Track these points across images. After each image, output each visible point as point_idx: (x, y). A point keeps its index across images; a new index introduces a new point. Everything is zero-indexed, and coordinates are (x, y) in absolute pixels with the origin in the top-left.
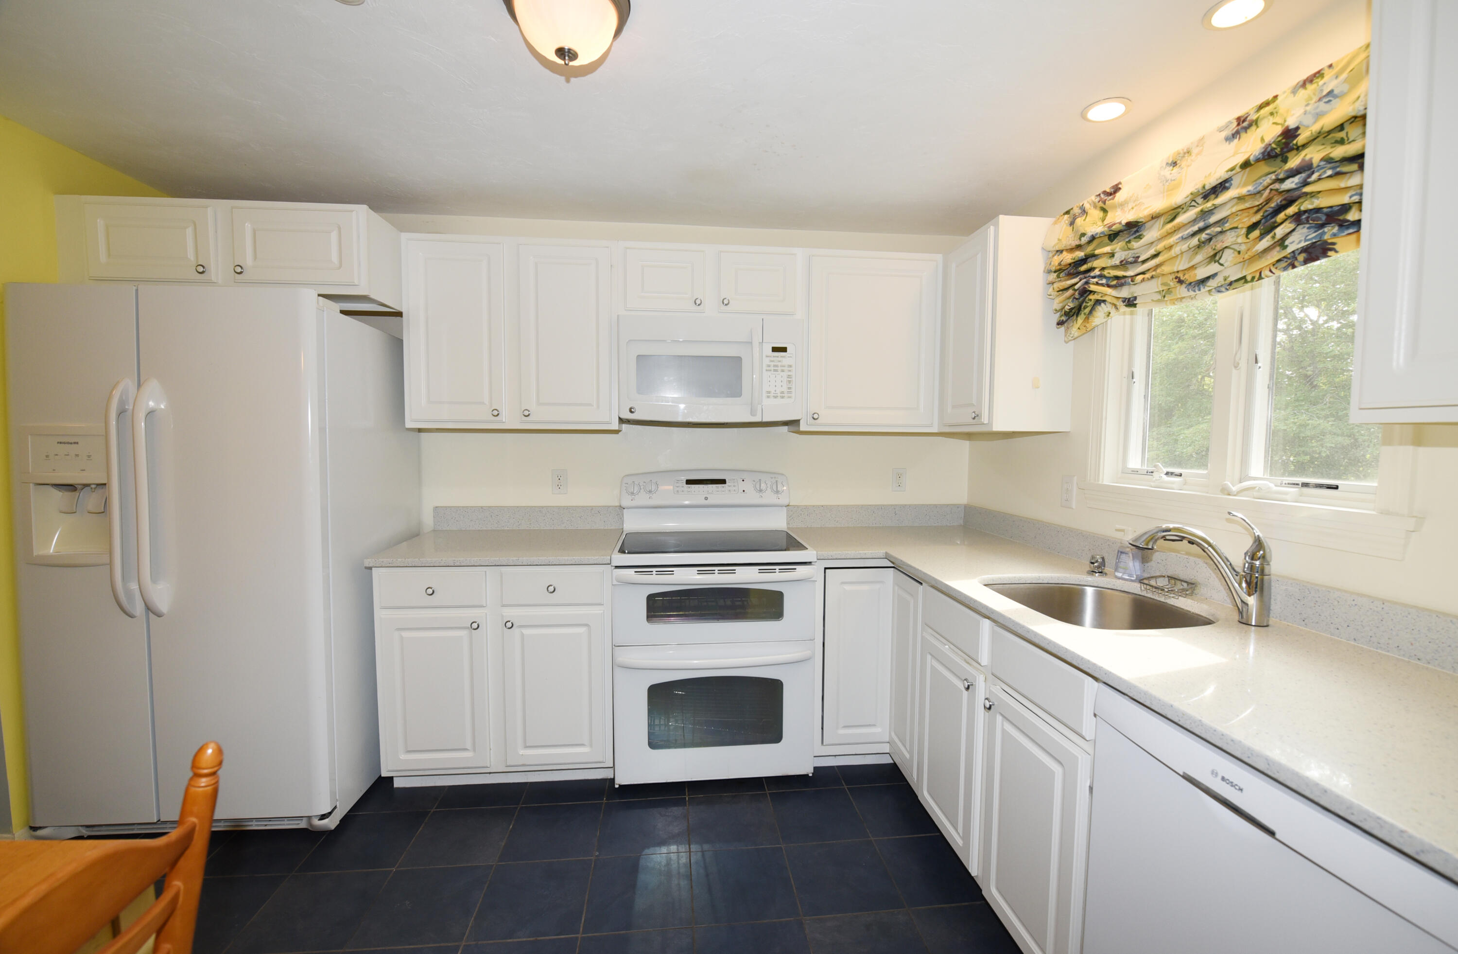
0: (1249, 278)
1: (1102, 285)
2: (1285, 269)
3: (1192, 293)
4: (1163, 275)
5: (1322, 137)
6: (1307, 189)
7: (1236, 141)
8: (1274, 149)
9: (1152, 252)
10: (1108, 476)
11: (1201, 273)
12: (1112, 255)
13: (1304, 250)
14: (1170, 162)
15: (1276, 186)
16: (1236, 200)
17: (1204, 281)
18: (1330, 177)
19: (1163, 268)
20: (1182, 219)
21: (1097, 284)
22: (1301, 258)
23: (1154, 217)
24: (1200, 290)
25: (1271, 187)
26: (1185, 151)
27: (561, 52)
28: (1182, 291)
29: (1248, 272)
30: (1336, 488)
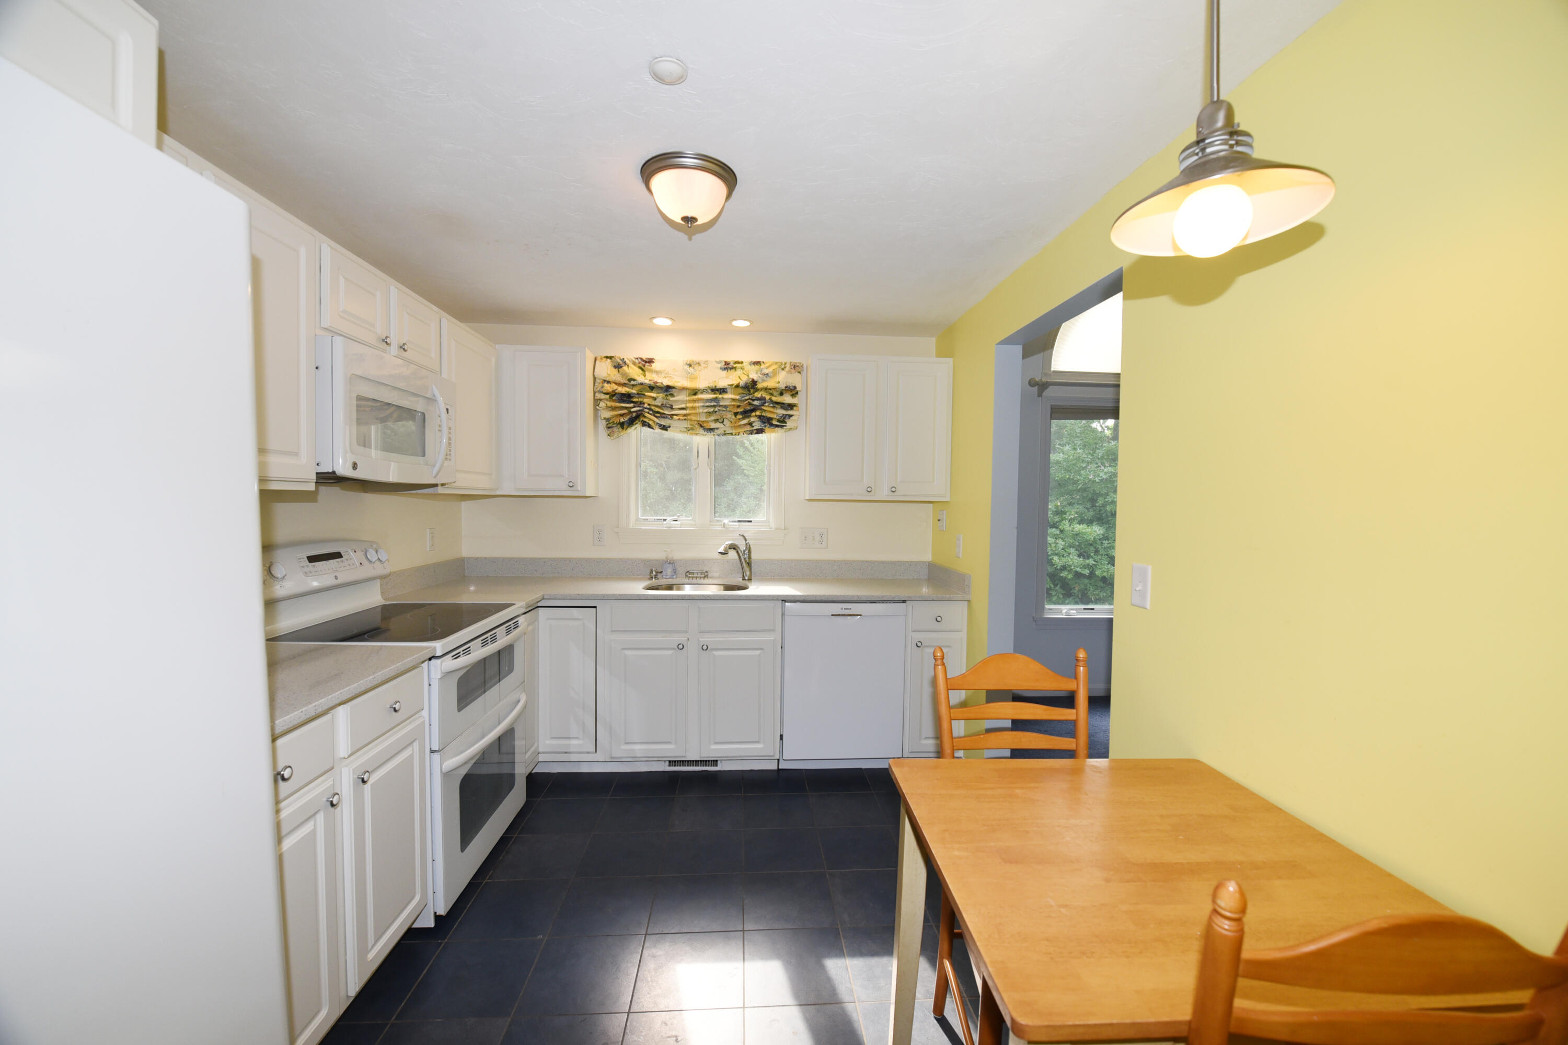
0: (734, 434)
1: (651, 414)
2: (749, 434)
3: (706, 433)
4: (691, 420)
5: (766, 389)
6: (763, 408)
7: (726, 372)
8: (749, 386)
9: (683, 406)
10: (632, 524)
11: (713, 425)
12: (655, 399)
13: (756, 429)
14: (688, 363)
15: (751, 402)
16: (730, 400)
17: (711, 430)
18: (771, 407)
19: (692, 417)
20: (700, 396)
21: (648, 413)
22: (755, 432)
23: (684, 389)
24: (711, 433)
25: (749, 401)
26: (697, 362)
27: (685, 219)
28: (701, 431)
29: (734, 432)
30: (751, 522)
